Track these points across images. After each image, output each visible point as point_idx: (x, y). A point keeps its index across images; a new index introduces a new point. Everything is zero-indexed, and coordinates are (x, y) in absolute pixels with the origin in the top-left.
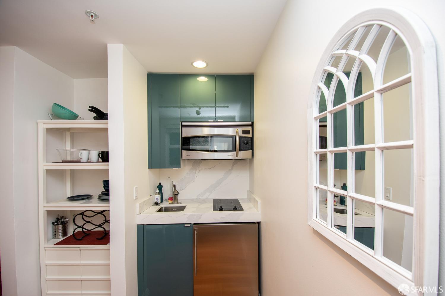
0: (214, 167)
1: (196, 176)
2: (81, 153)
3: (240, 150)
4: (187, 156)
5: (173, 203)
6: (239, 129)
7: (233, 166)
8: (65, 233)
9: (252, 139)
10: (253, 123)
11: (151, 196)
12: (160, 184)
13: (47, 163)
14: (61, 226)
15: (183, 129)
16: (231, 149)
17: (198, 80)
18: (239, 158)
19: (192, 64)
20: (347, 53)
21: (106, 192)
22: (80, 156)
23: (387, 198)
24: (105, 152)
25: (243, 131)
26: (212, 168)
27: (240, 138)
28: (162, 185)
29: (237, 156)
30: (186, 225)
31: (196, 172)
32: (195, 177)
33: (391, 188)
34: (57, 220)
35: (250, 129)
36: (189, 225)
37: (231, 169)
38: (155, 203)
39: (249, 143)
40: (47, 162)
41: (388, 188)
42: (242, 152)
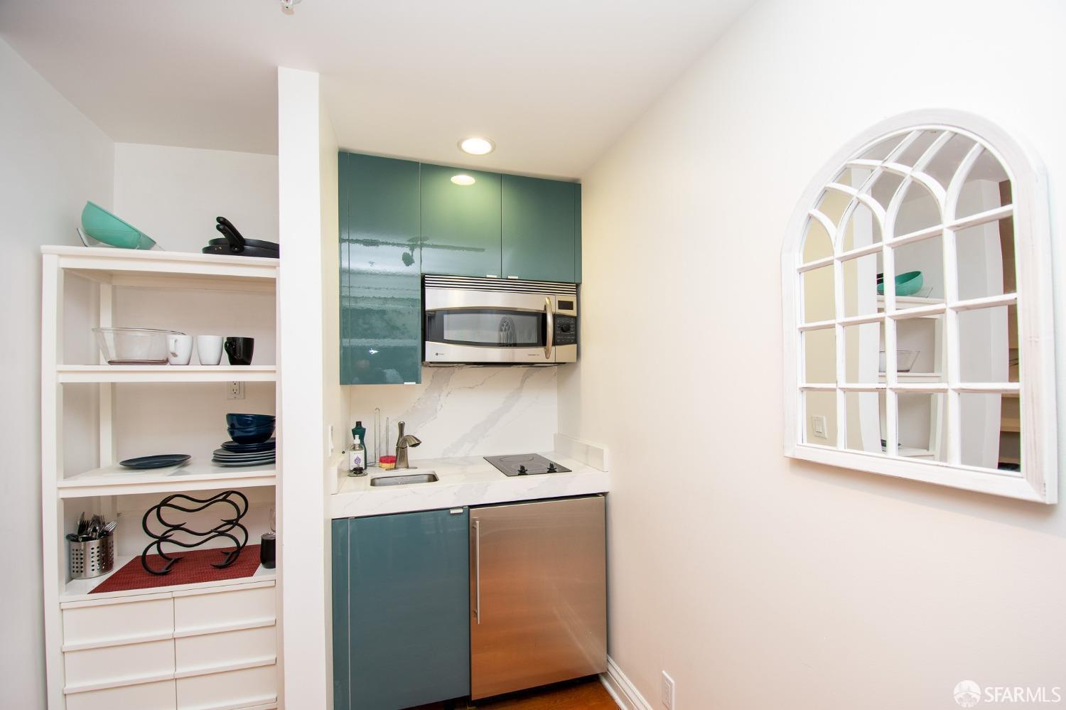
0: (481, 385)
1: (442, 406)
2: (176, 341)
3: (555, 344)
4: (437, 354)
5: (395, 468)
6: (552, 297)
7: (523, 381)
8: (106, 562)
9: (576, 319)
10: (578, 286)
11: (343, 452)
12: (359, 424)
13: (68, 366)
14: (95, 544)
15: (428, 291)
16: (534, 339)
17: (451, 182)
18: (551, 360)
19: (459, 145)
20: (884, 165)
21: (236, 444)
22: (172, 349)
23: (818, 434)
24: (239, 338)
25: (559, 301)
26: (477, 385)
27: (555, 316)
28: (363, 426)
29: (548, 356)
30: (452, 512)
31: (440, 396)
32: (439, 407)
33: (824, 418)
34: (83, 527)
35: (572, 298)
36: (461, 511)
37: (521, 388)
38: (355, 469)
39: (572, 330)
40: (65, 363)
41: (817, 418)
42: (557, 347)
